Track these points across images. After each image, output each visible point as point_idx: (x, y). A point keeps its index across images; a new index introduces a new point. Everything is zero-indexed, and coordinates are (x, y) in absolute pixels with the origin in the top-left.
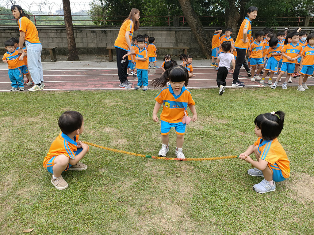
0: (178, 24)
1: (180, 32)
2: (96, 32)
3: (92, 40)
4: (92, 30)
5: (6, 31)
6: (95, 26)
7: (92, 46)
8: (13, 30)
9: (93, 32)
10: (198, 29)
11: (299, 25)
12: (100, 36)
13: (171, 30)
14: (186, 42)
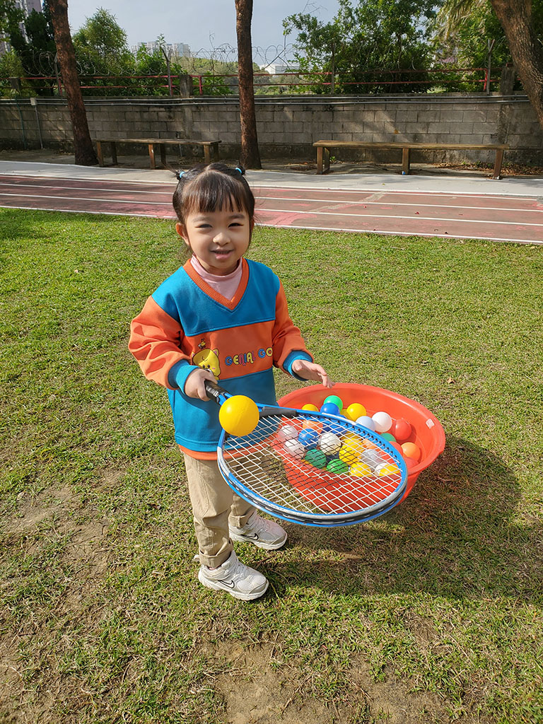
0: (512, 87)
1: (514, 107)
2: (314, 109)
3: (303, 128)
4: (305, 105)
5: (151, 109)
6: (313, 96)
7: (301, 139)
8: (162, 107)
9: (308, 109)
12: (319, 118)
13: (490, 102)
14: (528, 135)
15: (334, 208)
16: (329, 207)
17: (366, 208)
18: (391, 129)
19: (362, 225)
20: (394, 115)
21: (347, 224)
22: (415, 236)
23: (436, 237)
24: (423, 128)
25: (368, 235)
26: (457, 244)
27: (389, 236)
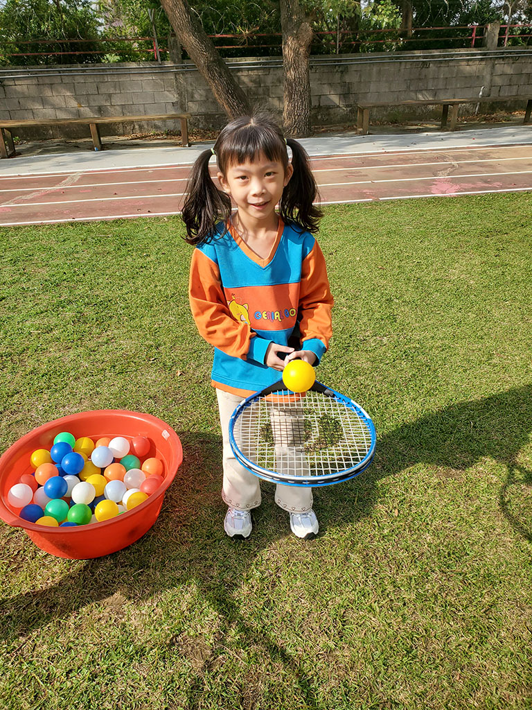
0: (180, 56)
1: (187, 75)
10: (209, 69)
11: (475, 47)
13: (163, 71)
14: (204, 101)
15: (29, 197)
16: (24, 197)
17: (64, 193)
18: (73, 104)
19: (62, 213)
20: (73, 87)
21: (47, 215)
22: (119, 219)
23: (140, 217)
24: (106, 100)
25: (72, 224)
26: (162, 222)
27: (93, 222)
